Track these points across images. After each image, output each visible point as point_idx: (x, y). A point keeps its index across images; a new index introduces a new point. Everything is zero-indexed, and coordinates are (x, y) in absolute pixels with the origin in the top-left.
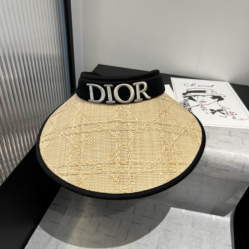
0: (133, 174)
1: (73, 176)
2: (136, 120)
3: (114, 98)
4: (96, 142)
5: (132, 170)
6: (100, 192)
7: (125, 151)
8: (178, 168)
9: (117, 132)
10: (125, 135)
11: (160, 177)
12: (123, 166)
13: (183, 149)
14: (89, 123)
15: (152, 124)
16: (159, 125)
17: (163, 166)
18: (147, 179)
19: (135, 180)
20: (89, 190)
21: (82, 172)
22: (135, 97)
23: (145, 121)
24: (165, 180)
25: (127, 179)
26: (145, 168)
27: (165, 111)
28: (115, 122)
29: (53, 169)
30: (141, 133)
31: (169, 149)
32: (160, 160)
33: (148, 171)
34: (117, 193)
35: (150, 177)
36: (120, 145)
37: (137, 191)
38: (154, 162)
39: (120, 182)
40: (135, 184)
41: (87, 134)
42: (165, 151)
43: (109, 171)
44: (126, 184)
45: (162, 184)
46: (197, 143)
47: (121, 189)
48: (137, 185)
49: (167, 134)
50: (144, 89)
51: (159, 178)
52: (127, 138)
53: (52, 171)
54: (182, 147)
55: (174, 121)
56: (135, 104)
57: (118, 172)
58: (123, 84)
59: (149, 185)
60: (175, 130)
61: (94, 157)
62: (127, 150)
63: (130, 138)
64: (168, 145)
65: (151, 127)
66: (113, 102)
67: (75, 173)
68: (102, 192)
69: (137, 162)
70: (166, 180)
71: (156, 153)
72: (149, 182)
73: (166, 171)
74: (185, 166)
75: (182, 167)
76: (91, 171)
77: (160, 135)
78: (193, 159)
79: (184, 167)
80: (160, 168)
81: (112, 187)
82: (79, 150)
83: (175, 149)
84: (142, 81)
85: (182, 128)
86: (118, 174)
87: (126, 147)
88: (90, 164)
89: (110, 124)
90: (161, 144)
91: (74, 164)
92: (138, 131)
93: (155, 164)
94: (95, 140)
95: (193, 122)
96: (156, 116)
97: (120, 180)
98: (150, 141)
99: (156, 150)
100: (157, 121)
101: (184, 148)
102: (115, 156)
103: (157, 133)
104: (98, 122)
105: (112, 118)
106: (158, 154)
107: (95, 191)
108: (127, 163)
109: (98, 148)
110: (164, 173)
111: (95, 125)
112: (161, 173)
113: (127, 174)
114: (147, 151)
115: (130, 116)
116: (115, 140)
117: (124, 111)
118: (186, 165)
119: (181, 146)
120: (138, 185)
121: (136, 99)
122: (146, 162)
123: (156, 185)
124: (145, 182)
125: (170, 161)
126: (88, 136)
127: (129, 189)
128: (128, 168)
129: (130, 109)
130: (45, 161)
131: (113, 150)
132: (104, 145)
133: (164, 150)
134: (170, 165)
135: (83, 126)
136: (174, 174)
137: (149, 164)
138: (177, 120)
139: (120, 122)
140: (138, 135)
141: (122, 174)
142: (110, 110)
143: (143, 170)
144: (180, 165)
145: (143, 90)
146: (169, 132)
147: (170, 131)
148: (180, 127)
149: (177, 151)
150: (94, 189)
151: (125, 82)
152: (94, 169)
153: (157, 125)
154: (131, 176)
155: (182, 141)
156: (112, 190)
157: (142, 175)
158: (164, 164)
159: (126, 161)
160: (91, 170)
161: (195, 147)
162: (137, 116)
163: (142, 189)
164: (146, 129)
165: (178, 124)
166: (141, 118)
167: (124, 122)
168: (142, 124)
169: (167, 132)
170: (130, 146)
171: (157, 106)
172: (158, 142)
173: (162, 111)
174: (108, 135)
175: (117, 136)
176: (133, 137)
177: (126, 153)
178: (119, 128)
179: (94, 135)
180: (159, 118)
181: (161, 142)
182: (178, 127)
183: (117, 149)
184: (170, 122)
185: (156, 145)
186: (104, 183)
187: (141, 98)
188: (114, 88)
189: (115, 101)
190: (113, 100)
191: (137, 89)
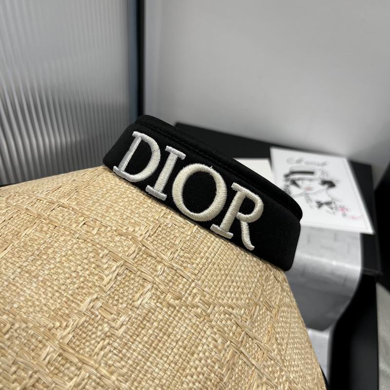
3: (168, 189)
7: (100, 328)
9: (117, 267)
10: (132, 287)
12: (63, 365)
15: (217, 308)
16: (234, 327)
22: (218, 219)
23: (207, 289)
27: (269, 308)
30: (175, 312)
36: (99, 304)
43: (15, 352)
49: (240, 362)
50: (251, 215)
52: (130, 296)
55: (275, 346)
57: (35, 372)
58: (211, 170)
60: (267, 370)
62: (108, 328)
63: (137, 304)
65: (212, 317)
66: (159, 196)
77: (220, 352)
84: (256, 193)
85: (284, 378)
86: (31, 377)
87: (110, 317)
89: (117, 239)
92: (172, 301)
96: (241, 299)
98: (184, 349)
100: (234, 311)
102: (64, 324)
103: (216, 341)
105: (131, 229)
108: (80, 364)
114: (157, 370)
115: (177, 253)
116: (98, 284)
117: (172, 233)
121: (219, 224)
126: (47, 232)
129: (188, 238)
131: (73, 305)
138: (284, 347)
139: (144, 248)
140: (165, 309)
145: (248, 216)
146: (247, 362)
147: (253, 362)
148: (281, 370)
151: (219, 168)
153: (229, 322)
159: (80, 356)
162: (194, 266)
164: (195, 310)
165: (281, 358)
166: (199, 275)
167: (153, 254)
168: (195, 291)
169: (245, 360)
170: (122, 325)
171: (256, 280)
172: (205, 369)
173: (261, 299)
174: (92, 260)
175: (110, 276)
176: (146, 306)
177: (99, 333)
178: (130, 260)
179: (62, 239)
180: (243, 310)
181: (213, 375)
182: (278, 368)
183: (83, 307)
184: (266, 339)
185: (193, 370)
187: (230, 231)
188: (185, 166)
189: (165, 196)
190: (164, 191)
191: (236, 202)
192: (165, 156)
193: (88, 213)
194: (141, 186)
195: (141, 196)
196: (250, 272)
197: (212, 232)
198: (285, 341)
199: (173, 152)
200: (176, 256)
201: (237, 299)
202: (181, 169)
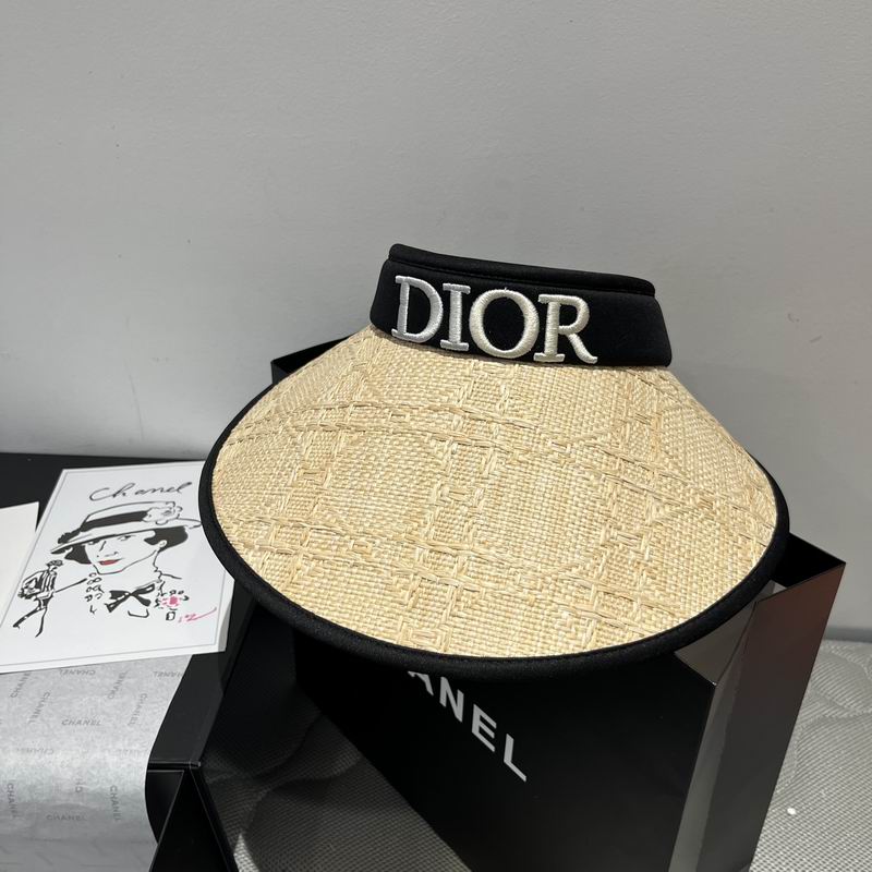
0: (465, 592)
1: (276, 556)
2: (525, 420)
3: (466, 334)
4: (376, 463)
5: (464, 577)
6: (344, 626)
7: (458, 512)
8: (638, 618)
9: (449, 446)
10: (472, 459)
11: (556, 626)
12: (438, 559)
13: (676, 561)
14: (373, 400)
15: (575, 445)
16: (605, 457)
17: (579, 595)
18: (507, 621)
19: (465, 615)
20: (311, 610)
21: (307, 549)
22: (539, 344)
23: (556, 430)
24: (573, 642)
25: (439, 604)
26: (511, 583)
27: (644, 420)
28: (452, 410)
29: (227, 525)
30: (530, 467)
31: (621, 545)
32: (574, 570)
33: (520, 594)
34: (395, 643)
35: (521, 618)
36: (446, 489)
37: (463, 654)
38: (550, 570)
39: (414, 607)
40: (463, 626)
41: (355, 436)
42: (602, 546)
43: (388, 565)
44: (432, 619)
45: (557, 654)
46: (740, 555)
47: (411, 631)
48: (468, 633)
49: (626, 491)
50: (577, 322)
51: (552, 631)
52: (475, 470)
54: (676, 552)
55: (667, 460)
56: (536, 369)
57: (416, 574)
58: (505, 292)
59: (510, 643)
60: (664, 489)
61: (356, 510)
62: (466, 509)
63: (485, 474)
64: (619, 529)
65: (573, 456)
66: (459, 347)
67: (287, 547)
68: (350, 628)
69: (490, 558)
70: (577, 643)
71: (567, 543)
72: (513, 632)
73: (583, 613)
74: (670, 618)
75: (654, 618)
76: (334, 553)
77: (597, 488)
78: (709, 605)
79: (664, 622)
80: (568, 597)
81: (384, 619)
82: (319, 480)
83: (642, 548)
84: (571, 295)
85: (692, 491)
86: (414, 579)
87: (464, 498)
88: (339, 529)
89: (435, 415)
90: (591, 520)
91: (292, 521)
92: (521, 458)
93: (549, 579)
94: (373, 458)
95: (747, 487)
96: (603, 424)
97: (416, 602)
98: (555, 499)
99: (569, 534)
100: (599, 441)
101: (682, 559)
102: (422, 521)
103: (588, 480)
104: (400, 402)
105: (445, 398)
106: (571, 549)
107: (329, 618)
108: (455, 552)
109: (375, 485)
110: (575, 619)
111: (386, 410)
112: (565, 614)
113: (445, 588)
114: (533, 530)
115: (507, 403)
116: (436, 471)
117: (492, 383)
118: (673, 615)
119: (672, 546)
120: (472, 633)
121: (542, 350)
122: (520, 565)
123: (534, 649)
124: (499, 629)
125: (609, 585)
126: (358, 441)
127: (439, 638)
128: (452, 567)
129: (513, 382)
131: (421, 501)
132: (397, 479)
133: (601, 542)
134: (607, 597)
135: (351, 408)
136: (617, 631)
137: (530, 572)
138: (681, 458)
139: (467, 414)
140: (517, 468)
141: (428, 584)
142: (447, 372)
143: (502, 586)
144: (649, 611)
145: (572, 326)
146: (636, 489)
147: (643, 486)
148: (685, 484)
149: (650, 560)
150: (326, 612)
151: (515, 285)
152: (344, 549)
153: (596, 454)
154: (455, 597)
155: (681, 533)
156: (382, 629)
157: (493, 605)
158: (585, 588)
159: (451, 545)
160: (334, 548)
161: (730, 568)
162: (532, 409)
163: (481, 652)
164: (550, 456)
165: (680, 472)
166: (542, 417)
167: (482, 417)
168: (543, 436)
169: (630, 487)
170: (479, 500)
171: (615, 395)
172: (585, 511)
173: (630, 414)
174: (420, 449)
175: (446, 457)
176: (496, 472)
177: (460, 517)
178: (458, 433)
179: (378, 441)
180: (609, 435)
181: (596, 514)
182: (679, 483)
183: (433, 499)
184: (651, 457)
185: (572, 517)
186: (363, 598)
187: (559, 353)
188: (474, 300)
189: (466, 344)
190: (463, 340)
191: (552, 317)
192: (446, 297)
193: (390, 401)
194: (433, 344)
195: (439, 358)
196: (604, 388)
197: (538, 364)
198: (680, 451)
199: (453, 288)
200: (506, 407)
201: (597, 426)
202: (471, 305)
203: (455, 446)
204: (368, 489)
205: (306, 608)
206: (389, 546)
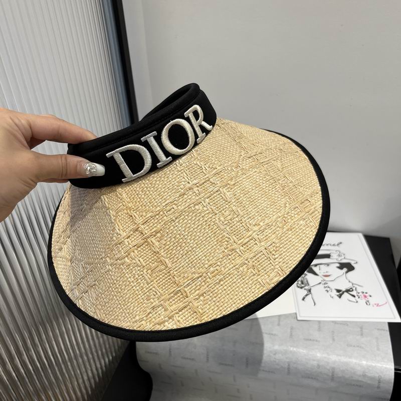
0: (269, 247)
1: (180, 313)
4: (182, 236)
5: (264, 243)
6: (242, 306)
7: (235, 222)
8: (314, 203)
9: (205, 202)
10: (218, 199)
11: (304, 228)
12: (248, 246)
13: (298, 176)
14: (149, 215)
15: (240, 163)
16: (250, 159)
17: (297, 212)
18: (291, 242)
19: (278, 255)
20: (222, 315)
21: (192, 296)
22: (196, 136)
23: (230, 163)
25: (266, 261)
26: (278, 229)
28: (190, 188)
29: (137, 326)
30: (238, 184)
31: (286, 184)
32: (287, 205)
33: (285, 230)
34: (267, 291)
35: (293, 237)
36: (222, 219)
37: (292, 269)
38: (283, 211)
39: (259, 271)
40: (281, 260)
41: (159, 235)
42: (283, 189)
43: (232, 267)
44: (270, 268)
45: (314, 237)
46: (302, 159)
47: (268, 281)
48: (285, 260)
49: (266, 165)
50: (200, 116)
51: (304, 231)
52: (224, 202)
53: (138, 329)
54: (295, 173)
57: (247, 260)
58: (172, 122)
59: (300, 248)
61: (195, 261)
62: (237, 219)
63: (229, 200)
64: (279, 180)
65: (244, 167)
66: (168, 160)
67: (181, 305)
68: (245, 304)
69: (263, 227)
70: (313, 228)
71: (276, 198)
72: (297, 244)
73: (305, 216)
74: (318, 195)
75: (316, 199)
76: (206, 286)
77: (260, 172)
80: (296, 216)
81: (254, 287)
83: (290, 180)
88: (197, 275)
89: (186, 196)
90: (271, 184)
91: (170, 294)
92: (232, 183)
93: (286, 216)
94: (178, 236)
96: (236, 148)
97: (258, 269)
98: (257, 188)
99: (273, 195)
100: (243, 155)
102: (227, 239)
103: (256, 172)
104: (164, 204)
105: (182, 186)
106: (279, 199)
107: (233, 310)
108: (250, 238)
110: (305, 221)
111: (161, 213)
112: (301, 222)
113: (262, 253)
114: (263, 204)
116: (211, 216)
117: (193, 165)
118: (317, 193)
120: (287, 259)
121: (198, 137)
122: (274, 220)
123: (307, 243)
124: (292, 248)
125: (298, 200)
126: (163, 236)
129: (199, 158)
130: (113, 324)
131: (218, 232)
132: (198, 234)
134: (302, 205)
136: (316, 213)
137: (279, 219)
138: (260, 141)
139: (198, 185)
140: (236, 187)
141: (255, 258)
142: (171, 176)
143: (277, 233)
145: (200, 118)
147: (267, 159)
149: (295, 182)
150: (229, 309)
152: (208, 280)
153: (247, 161)
154: (269, 253)
155: (289, 166)
156: (257, 291)
157: (282, 242)
158: (296, 208)
159: (246, 237)
160: (203, 284)
161: (307, 165)
162: (216, 163)
163: (296, 261)
164: (239, 174)
165: (265, 146)
166: (221, 162)
167: (204, 181)
168: (229, 169)
169: (266, 163)
172: (267, 183)
174: (194, 214)
175: (208, 208)
176: (231, 196)
177: (238, 224)
179: (172, 228)
180: (242, 151)
181: (270, 181)
182: (270, 150)
183: (221, 227)
185: (267, 188)
186: (237, 289)
187: (203, 133)
188: (161, 136)
189: (170, 157)
190: (167, 157)
191: (193, 120)
193: (158, 208)
194: (154, 168)
195: (161, 173)
196: (222, 136)
197: (200, 143)
199: (148, 137)
200: (208, 169)
201: (237, 151)
202: (161, 139)
203: (207, 200)
204: (190, 249)
205: (219, 317)
206: (225, 261)
